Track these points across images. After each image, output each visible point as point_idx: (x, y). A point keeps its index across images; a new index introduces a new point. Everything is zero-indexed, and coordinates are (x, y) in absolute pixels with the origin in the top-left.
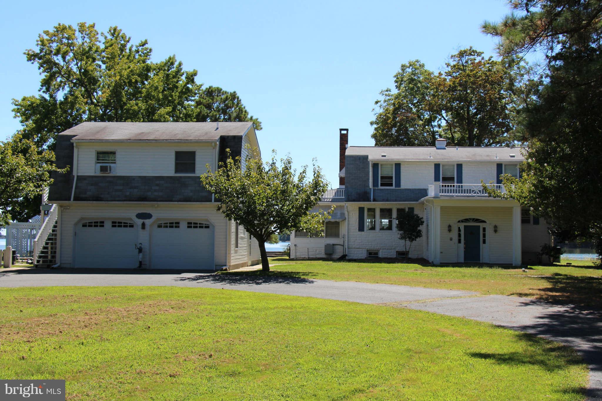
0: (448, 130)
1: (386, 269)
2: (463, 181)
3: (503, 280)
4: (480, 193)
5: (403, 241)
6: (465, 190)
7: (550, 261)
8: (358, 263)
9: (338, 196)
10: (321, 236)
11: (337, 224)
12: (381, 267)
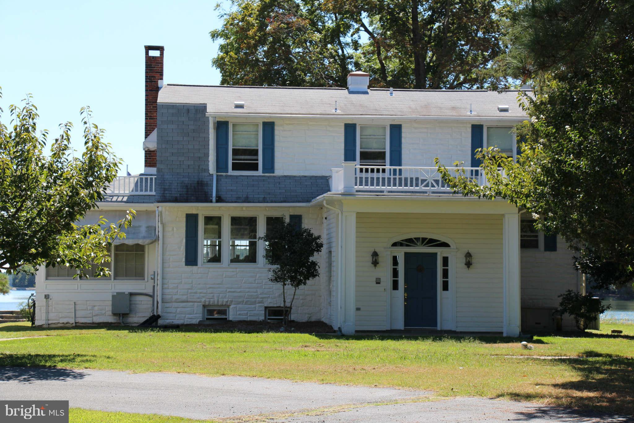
0: (373, 53)
1: (242, 345)
2: (403, 161)
3: (482, 366)
4: (438, 185)
5: (279, 285)
6: (406, 179)
7: (578, 327)
8: (183, 334)
9: (141, 190)
10: (104, 275)
11: (139, 249)
12: (233, 342)
